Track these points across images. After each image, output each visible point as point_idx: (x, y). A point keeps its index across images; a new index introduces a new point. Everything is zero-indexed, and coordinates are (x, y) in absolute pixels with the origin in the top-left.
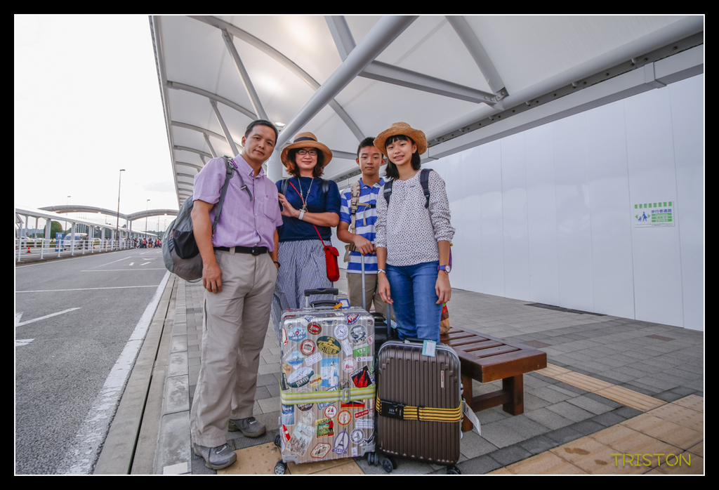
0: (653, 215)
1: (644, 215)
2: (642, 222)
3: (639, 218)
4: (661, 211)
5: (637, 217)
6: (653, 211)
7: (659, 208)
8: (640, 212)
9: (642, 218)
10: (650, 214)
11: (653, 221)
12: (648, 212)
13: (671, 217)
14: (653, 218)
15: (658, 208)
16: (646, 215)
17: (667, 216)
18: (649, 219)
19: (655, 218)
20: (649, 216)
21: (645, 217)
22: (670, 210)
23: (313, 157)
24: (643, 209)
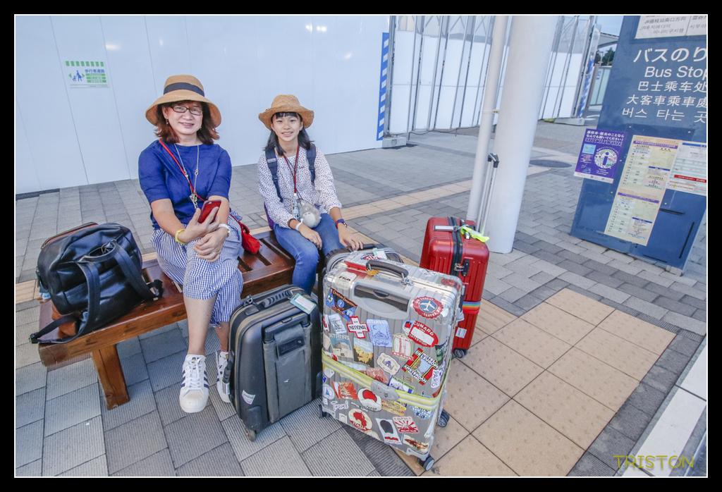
0: (87, 75)
1: (78, 74)
2: (78, 82)
3: (73, 77)
4: (95, 71)
5: (70, 76)
6: (87, 71)
7: (93, 68)
8: (73, 70)
9: (77, 78)
10: (85, 73)
11: (89, 81)
12: (82, 71)
13: (105, 78)
14: (88, 78)
15: (90, 67)
16: (81, 74)
17: (101, 77)
18: (84, 79)
19: (89, 78)
20: (83, 76)
21: (80, 77)
22: (103, 71)
23: (196, 117)
24: (76, 68)
